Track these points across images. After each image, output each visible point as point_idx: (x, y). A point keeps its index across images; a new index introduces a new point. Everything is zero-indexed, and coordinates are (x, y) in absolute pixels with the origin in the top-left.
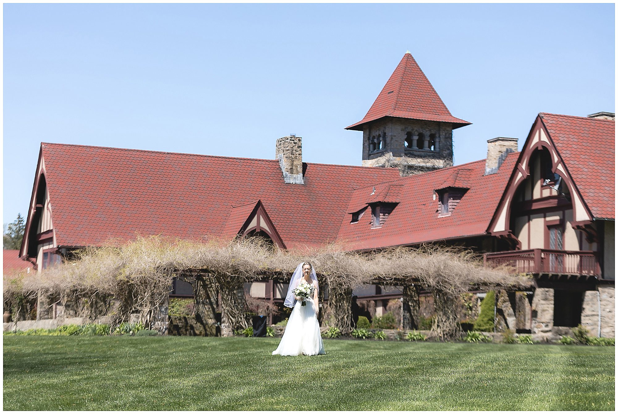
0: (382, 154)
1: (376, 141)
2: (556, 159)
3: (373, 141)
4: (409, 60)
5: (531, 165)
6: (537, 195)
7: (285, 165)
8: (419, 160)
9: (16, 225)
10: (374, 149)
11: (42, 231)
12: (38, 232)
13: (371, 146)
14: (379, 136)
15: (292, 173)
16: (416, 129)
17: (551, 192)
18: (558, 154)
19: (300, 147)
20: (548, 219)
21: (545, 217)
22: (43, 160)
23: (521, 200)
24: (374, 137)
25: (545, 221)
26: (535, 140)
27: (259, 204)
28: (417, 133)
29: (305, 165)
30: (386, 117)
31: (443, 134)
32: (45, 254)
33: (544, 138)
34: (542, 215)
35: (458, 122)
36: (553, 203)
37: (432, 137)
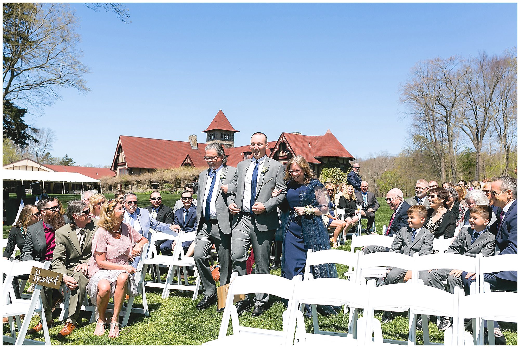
0: (213, 140)
1: (211, 136)
2: (288, 145)
3: (210, 136)
4: (221, 111)
5: (279, 147)
6: (281, 155)
7: (192, 144)
8: (225, 142)
9: (65, 158)
10: (210, 138)
11: (119, 162)
12: (117, 163)
13: (209, 137)
14: (212, 134)
15: (194, 146)
16: (224, 132)
17: (285, 154)
18: (289, 144)
19: (196, 138)
20: (284, 162)
21: (283, 161)
22: (120, 140)
23: (276, 156)
24: (210, 135)
25: (283, 162)
26: (281, 140)
27: (188, 155)
28: (224, 134)
29: (198, 143)
30: (216, 129)
31: (231, 134)
32: (120, 170)
33: (284, 139)
34: (282, 160)
35: (235, 131)
36: (286, 157)
37: (228, 135)
